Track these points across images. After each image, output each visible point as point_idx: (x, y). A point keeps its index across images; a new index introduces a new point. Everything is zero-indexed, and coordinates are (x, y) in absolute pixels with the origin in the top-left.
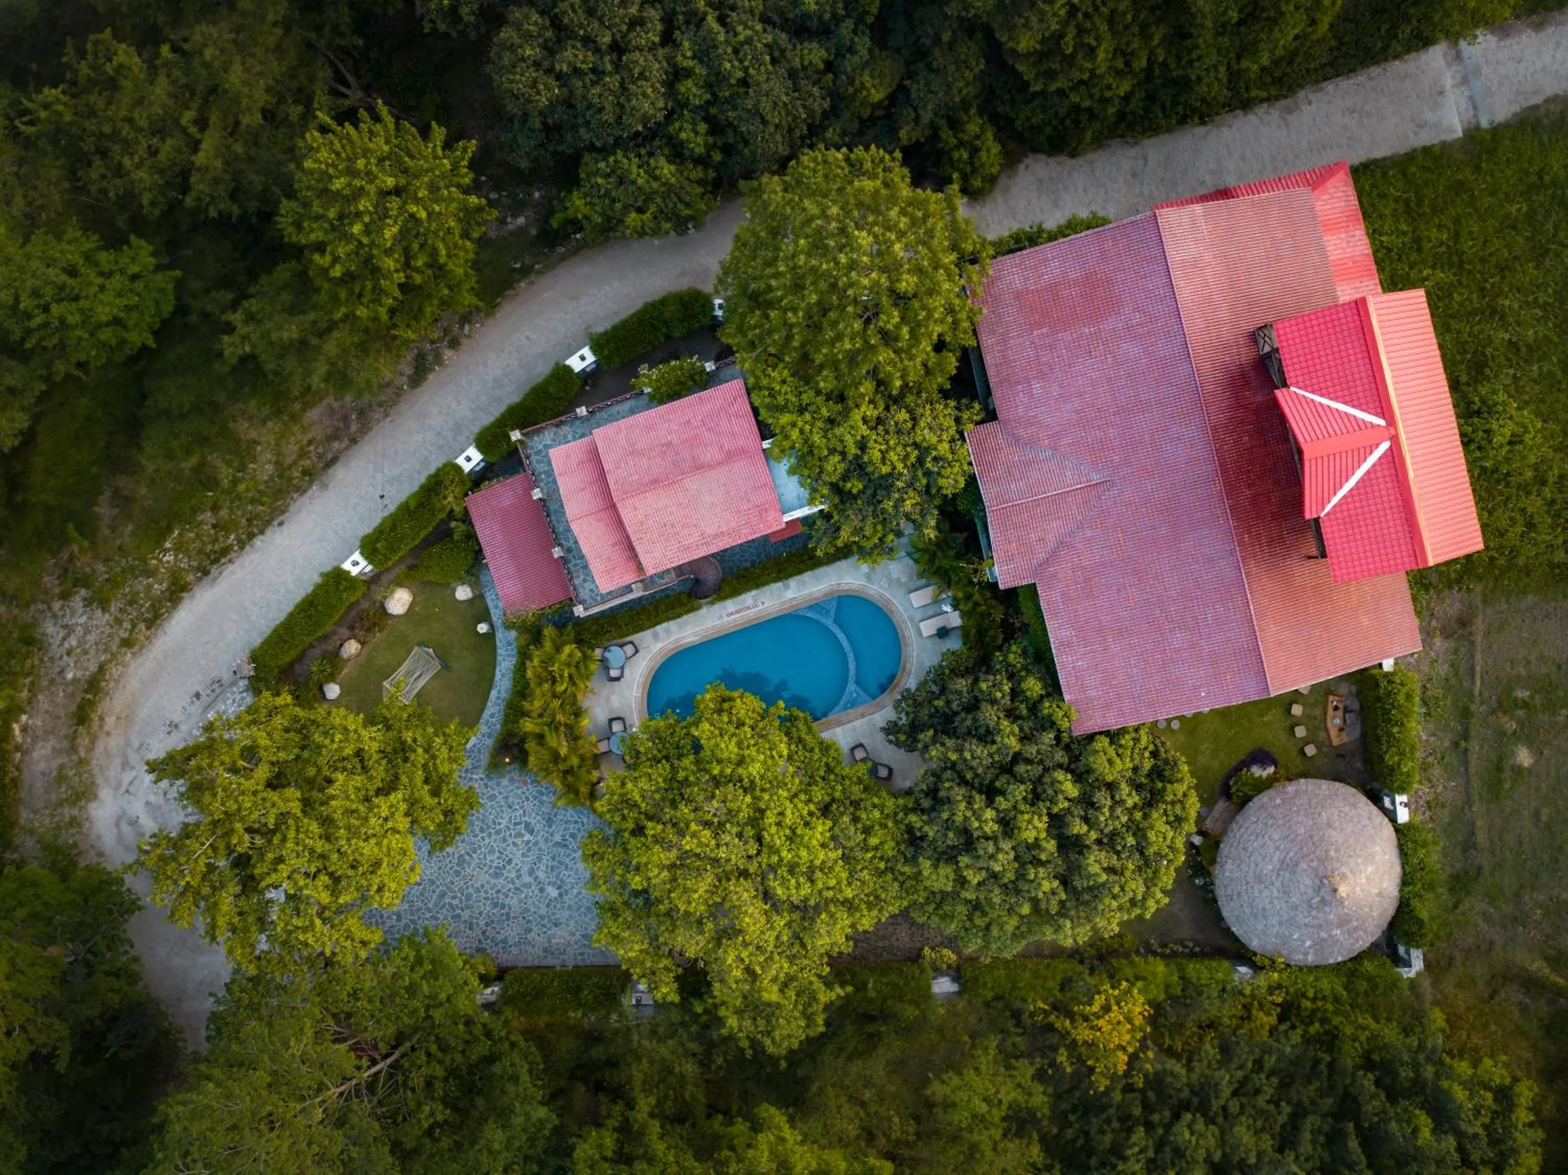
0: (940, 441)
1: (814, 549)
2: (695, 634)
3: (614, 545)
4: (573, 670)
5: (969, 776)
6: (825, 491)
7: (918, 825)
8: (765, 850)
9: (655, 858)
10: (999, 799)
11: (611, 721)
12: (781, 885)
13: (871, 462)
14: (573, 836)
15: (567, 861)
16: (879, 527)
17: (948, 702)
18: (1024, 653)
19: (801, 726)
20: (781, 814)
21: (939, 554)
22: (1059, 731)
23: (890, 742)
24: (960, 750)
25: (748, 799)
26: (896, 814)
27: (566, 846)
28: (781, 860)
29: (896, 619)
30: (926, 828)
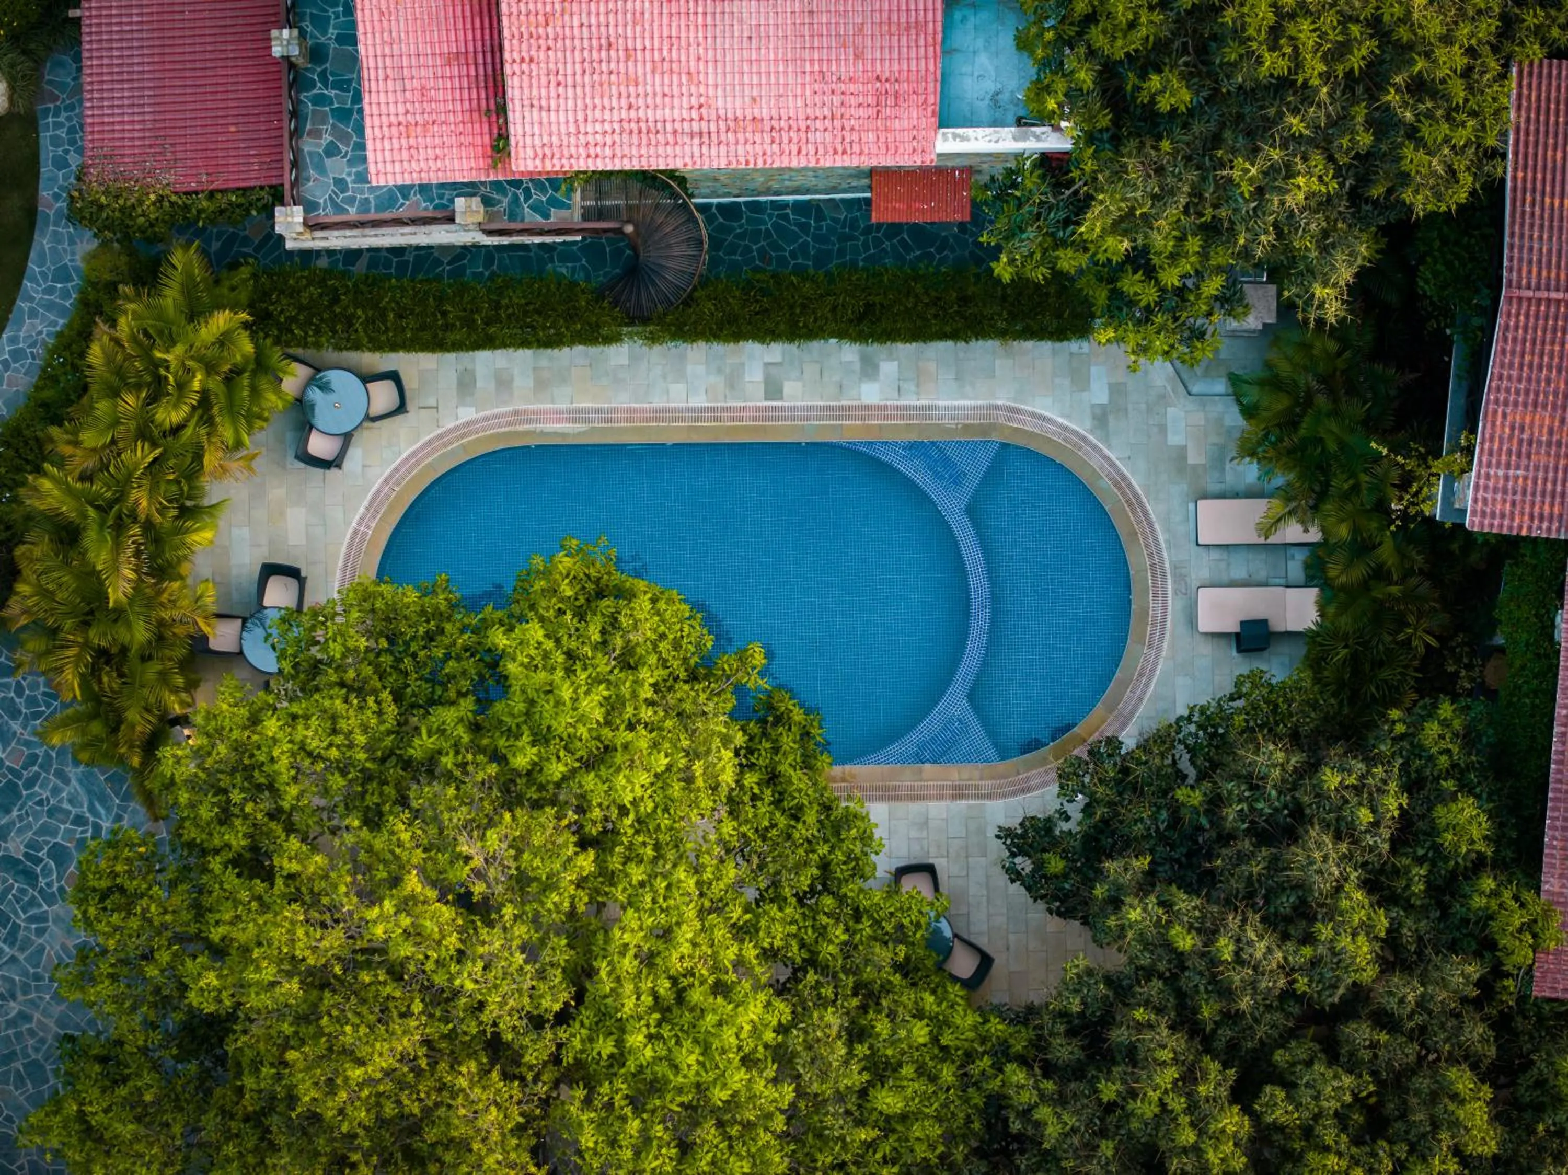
0: (1447, 39)
1: (994, 253)
2: (576, 416)
3: (451, 58)
4: (215, 384)
5: (1207, 1012)
6: (1085, 77)
7: (1026, 1097)
8: (587, 1015)
9: (278, 934)
10: (1274, 1093)
11: (270, 570)
12: (601, 1125)
13: (1238, 33)
14: (59, 854)
15: (21, 919)
16: (1194, 244)
17: (1215, 802)
18: (1469, 738)
19: (788, 741)
20: (666, 934)
21: (1321, 400)
22: (1497, 972)
23: (1014, 875)
24: (1209, 933)
25: (586, 862)
26: (969, 1057)
27: (30, 877)
28: (619, 1058)
29: (1137, 560)
30: (1044, 1112)
